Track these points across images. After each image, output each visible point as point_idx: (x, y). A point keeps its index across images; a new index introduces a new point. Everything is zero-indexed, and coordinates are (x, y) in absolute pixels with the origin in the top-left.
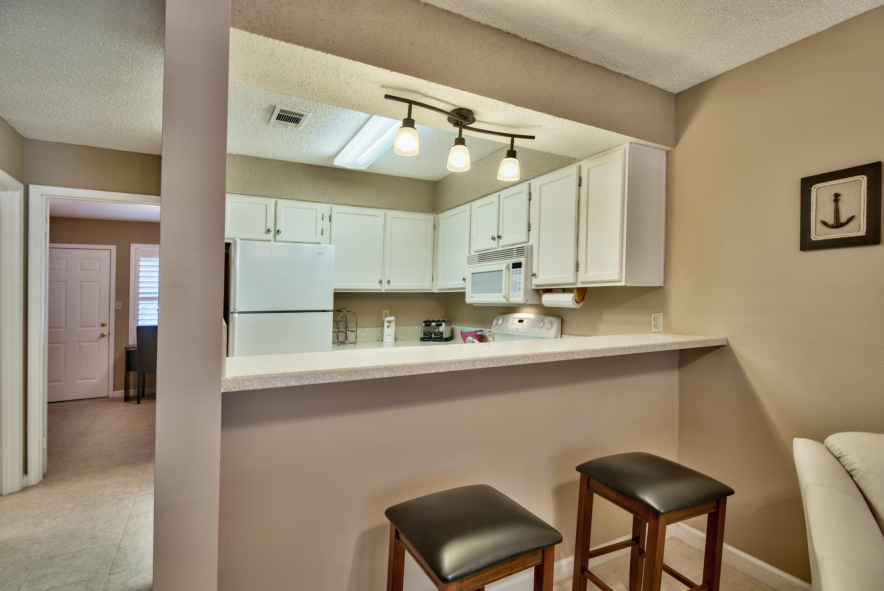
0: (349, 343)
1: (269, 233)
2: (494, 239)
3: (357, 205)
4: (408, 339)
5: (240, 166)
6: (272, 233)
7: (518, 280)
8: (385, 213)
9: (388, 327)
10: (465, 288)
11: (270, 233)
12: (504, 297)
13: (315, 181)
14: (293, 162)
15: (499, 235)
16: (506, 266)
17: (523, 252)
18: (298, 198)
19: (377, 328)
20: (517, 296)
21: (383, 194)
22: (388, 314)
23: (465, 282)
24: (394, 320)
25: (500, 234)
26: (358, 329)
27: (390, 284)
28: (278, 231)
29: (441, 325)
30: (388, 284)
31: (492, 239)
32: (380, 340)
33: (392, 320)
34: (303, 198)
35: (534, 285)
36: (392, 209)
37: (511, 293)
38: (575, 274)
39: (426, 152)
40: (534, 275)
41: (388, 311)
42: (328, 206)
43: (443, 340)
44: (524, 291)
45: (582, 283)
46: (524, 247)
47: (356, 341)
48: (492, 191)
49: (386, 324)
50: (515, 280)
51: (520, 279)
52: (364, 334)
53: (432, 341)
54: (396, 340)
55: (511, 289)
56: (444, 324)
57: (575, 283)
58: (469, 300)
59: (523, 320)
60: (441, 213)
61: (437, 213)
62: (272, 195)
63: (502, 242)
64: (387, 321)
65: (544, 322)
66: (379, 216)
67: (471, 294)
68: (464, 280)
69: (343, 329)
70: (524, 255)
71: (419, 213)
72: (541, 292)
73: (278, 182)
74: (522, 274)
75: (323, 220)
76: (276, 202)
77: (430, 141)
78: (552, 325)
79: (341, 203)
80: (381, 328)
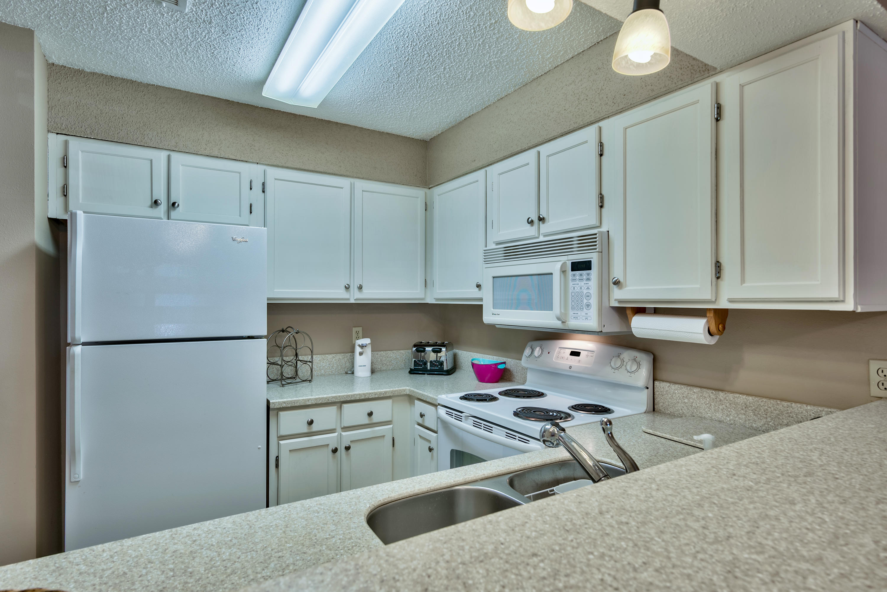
0: (301, 381)
1: (157, 208)
2: (531, 222)
3: (306, 168)
4: (390, 369)
5: (101, 93)
6: (163, 207)
7: (585, 291)
8: (351, 183)
9: (361, 354)
10: (481, 299)
11: (160, 207)
12: (559, 319)
13: (237, 127)
14: (197, 94)
15: (541, 216)
16: (560, 266)
17: (595, 244)
18: (207, 153)
19: (344, 354)
20: (584, 318)
21: (347, 155)
22: (360, 334)
23: (480, 290)
24: (369, 344)
25: (543, 214)
26: (314, 356)
27: (362, 291)
28: (174, 204)
29: (440, 351)
30: (359, 291)
31: (529, 223)
32: (350, 372)
33: (367, 343)
34: (216, 153)
35: (616, 300)
36: (363, 178)
37: (571, 313)
38: (714, 284)
39: (417, 80)
40: (617, 283)
41: (360, 329)
42: (260, 168)
43: (444, 373)
44: (599, 310)
45: (731, 301)
46: (596, 234)
47: (312, 378)
48: (525, 146)
49: (358, 350)
50: (577, 289)
51: (588, 288)
52: (324, 364)
53: (428, 374)
54: (373, 372)
55: (570, 306)
56: (445, 350)
57: (714, 300)
58: (488, 318)
59: (580, 353)
60: (435, 187)
61: (430, 186)
62: (160, 144)
63: (545, 228)
64: (359, 346)
65: (621, 359)
66: (342, 188)
67: (492, 309)
68: (478, 286)
69: (292, 357)
70: (596, 249)
71: (403, 186)
72: (629, 312)
73: (172, 124)
74: (592, 281)
75: (251, 189)
76: (169, 157)
77: (426, 52)
78: (639, 365)
79: (280, 164)
80: (350, 354)
